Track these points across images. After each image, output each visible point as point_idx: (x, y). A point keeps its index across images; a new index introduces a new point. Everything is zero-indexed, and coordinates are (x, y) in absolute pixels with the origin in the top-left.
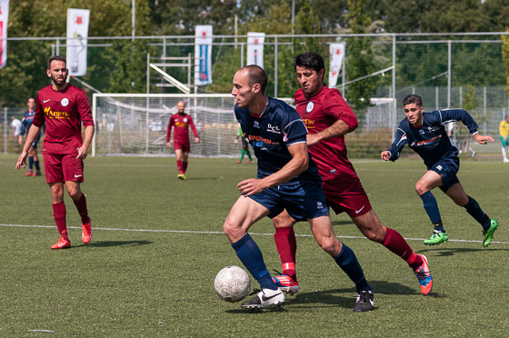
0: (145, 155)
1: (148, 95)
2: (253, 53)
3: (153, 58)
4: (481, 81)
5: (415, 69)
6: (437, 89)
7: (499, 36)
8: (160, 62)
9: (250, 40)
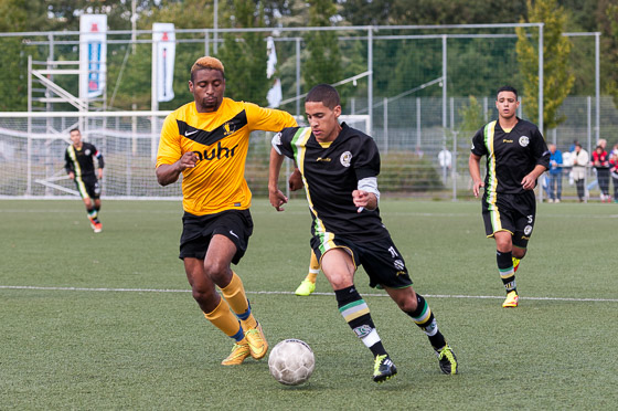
0: (27, 197)
1: (30, 114)
2: (161, 51)
3: (36, 63)
4: (480, 88)
5: (388, 73)
6: (418, 100)
7: (513, 28)
8: (45, 67)
9: (157, 37)
